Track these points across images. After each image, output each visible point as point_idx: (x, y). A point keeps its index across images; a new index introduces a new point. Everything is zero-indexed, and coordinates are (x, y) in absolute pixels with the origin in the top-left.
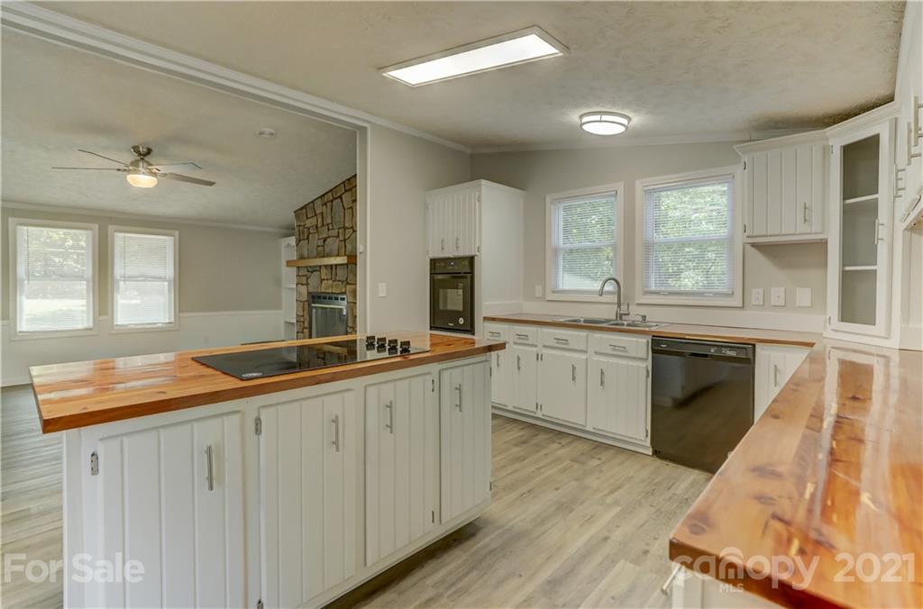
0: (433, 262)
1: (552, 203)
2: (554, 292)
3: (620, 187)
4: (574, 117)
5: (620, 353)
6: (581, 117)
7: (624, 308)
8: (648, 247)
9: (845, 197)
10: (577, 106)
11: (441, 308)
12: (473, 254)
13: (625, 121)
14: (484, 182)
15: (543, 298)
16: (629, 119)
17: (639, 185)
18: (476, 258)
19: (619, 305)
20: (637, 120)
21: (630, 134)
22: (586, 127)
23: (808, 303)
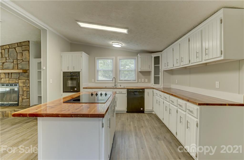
0: (64, 73)
1: (97, 59)
2: (97, 81)
3: (114, 58)
4: (111, 43)
5: (121, 93)
6: (112, 43)
7: (116, 84)
8: (120, 71)
9: (154, 65)
10: (112, 40)
11: (67, 86)
12: (80, 71)
13: (121, 45)
14: (83, 52)
15: (95, 82)
16: (122, 44)
17: (118, 58)
18: (80, 72)
19: (115, 83)
20: (124, 45)
21: (122, 48)
22: (113, 45)
23: (147, 81)
